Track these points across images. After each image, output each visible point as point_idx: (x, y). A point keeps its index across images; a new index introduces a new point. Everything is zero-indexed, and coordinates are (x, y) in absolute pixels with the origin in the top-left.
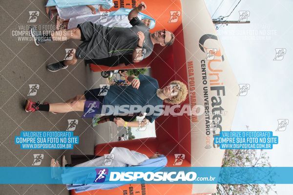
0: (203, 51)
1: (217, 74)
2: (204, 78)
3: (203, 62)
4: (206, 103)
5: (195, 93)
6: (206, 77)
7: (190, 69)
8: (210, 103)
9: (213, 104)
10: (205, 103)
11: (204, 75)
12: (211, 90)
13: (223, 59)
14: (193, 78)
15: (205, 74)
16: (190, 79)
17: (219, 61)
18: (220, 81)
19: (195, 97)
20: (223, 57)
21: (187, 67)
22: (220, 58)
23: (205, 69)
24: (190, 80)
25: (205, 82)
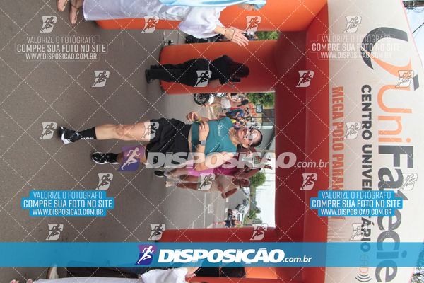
0: (370, 65)
1: (398, 119)
2: (367, 125)
3: (366, 89)
4: (367, 181)
5: (342, 155)
6: (370, 123)
7: (336, 103)
8: (376, 180)
9: (382, 185)
10: (364, 181)
11: (367, 119)
12: (380, 152)
14: (342, 123)
15: (370, 116)
16: (335, 124)
19: (342, 164)
20: (416, 80)
23: (370, 104)
24: (336, 128)
25: (367, 135)
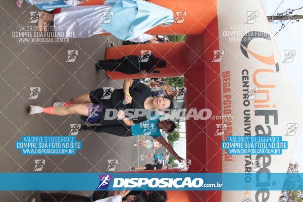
0: (247, 56)
1: (267, 92)
2: (246, 97)
3: (245, 73)
4: (248, 134)
7: (225, 82)
10: (245, 134)
11: (246, 92)
12: (256, 115)
13: (278, 69)
14: (230, 96)
15: (247, 90)
16: (224, 96)
17: (271, 71)
18: (271, 103)
19: (231, 124)
20: (277, 65)
21: (222, 78)
22: (274, 67)
23: (248, 82)
24: (225, 99)
